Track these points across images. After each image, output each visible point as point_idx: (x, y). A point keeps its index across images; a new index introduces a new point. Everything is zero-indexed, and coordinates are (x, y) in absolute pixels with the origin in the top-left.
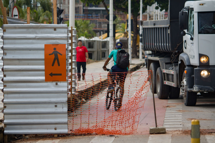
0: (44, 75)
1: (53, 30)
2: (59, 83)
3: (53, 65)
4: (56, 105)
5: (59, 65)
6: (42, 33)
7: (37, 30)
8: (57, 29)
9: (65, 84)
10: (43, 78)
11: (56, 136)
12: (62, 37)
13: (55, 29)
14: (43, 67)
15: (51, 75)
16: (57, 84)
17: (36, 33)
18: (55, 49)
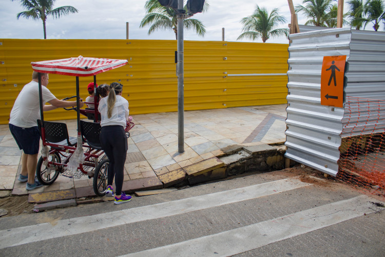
0: (320, 96)
1: (334, 37)
2: (335, 110)
3: (329, 84)
4: (330, 136)
5: (335, 85)
6: (324, 42)
7: (319, 39)
8: (340, 35)
9: (342, 111)
10: (319, 100)
11: (325, 175)
12: (343, 46)
13: (338, 36)
14: (319, 85)
15: (327, 97)
16: (333, 110)
17: (318, 42)
18: (333, 62)
